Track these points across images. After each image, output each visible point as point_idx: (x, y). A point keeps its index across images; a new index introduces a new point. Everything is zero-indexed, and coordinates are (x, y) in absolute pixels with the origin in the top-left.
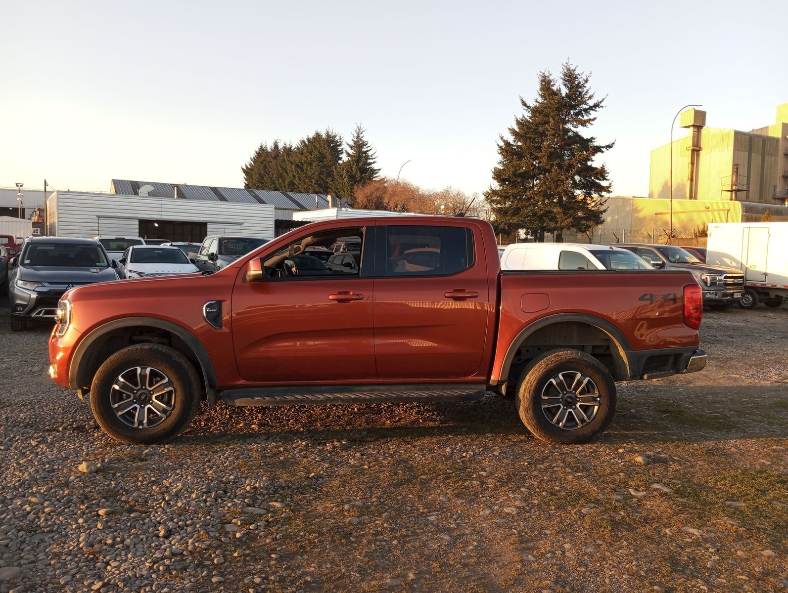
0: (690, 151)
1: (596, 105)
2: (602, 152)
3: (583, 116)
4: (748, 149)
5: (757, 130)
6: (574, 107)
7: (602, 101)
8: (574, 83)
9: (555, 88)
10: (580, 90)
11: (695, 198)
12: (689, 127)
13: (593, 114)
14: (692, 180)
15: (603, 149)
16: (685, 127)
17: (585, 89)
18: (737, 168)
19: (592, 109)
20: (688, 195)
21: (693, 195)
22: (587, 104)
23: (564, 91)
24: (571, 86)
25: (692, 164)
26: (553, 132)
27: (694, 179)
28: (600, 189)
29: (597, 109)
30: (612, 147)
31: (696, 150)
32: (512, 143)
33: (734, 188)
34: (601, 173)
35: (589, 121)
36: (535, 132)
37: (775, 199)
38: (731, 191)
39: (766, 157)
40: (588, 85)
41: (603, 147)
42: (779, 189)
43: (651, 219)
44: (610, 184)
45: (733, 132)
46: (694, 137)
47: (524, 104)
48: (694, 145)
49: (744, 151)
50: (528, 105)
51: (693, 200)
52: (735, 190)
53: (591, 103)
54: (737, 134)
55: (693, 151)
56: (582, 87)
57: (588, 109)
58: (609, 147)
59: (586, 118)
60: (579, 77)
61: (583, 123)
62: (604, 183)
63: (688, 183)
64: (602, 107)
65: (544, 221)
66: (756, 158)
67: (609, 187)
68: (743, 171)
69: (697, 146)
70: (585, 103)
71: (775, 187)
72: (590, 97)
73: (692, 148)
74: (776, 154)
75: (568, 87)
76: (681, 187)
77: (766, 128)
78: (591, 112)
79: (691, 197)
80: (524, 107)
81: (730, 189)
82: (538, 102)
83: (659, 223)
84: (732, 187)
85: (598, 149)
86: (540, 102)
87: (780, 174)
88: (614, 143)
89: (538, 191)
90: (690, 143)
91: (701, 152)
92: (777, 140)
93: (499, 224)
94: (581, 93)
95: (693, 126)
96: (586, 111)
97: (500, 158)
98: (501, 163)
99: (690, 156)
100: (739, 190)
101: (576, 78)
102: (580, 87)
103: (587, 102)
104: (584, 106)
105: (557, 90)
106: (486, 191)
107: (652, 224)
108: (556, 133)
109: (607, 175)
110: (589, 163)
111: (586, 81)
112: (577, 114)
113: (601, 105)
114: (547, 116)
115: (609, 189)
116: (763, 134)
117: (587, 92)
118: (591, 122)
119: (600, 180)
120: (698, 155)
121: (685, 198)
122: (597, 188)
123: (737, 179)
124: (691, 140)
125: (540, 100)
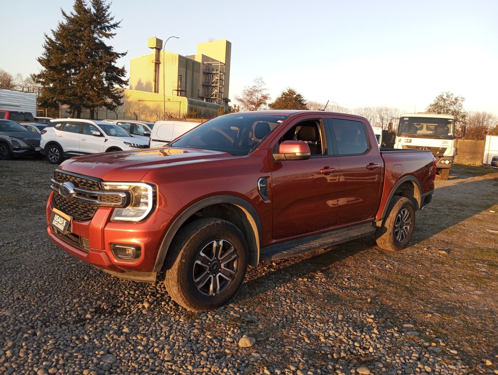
0: (154, 64)
1: (115, 25)
2: (119, 57)
3: (106, 31)
4: (185, 67)
5: (189, 56)
6: (100, 23)
7: (119, 23)
8: (99, 6)
9: (86, 8)
10: (104, 12)
11: (158, 93)
12: (153, 48)
13: (113, 31)
14: (155, 81)
15: (120, 56)
16: (151, 48)
17: (107, 13)
18: (181, 78)
19: (112, 27)
20: (153, 90)
21: (156, 91)
22: (109, 23)
23: (93, 11)
24: (98, 8)
25: (156, 71)
26: (88, 38)
27: (157, 81)
28: (121, 82)
29: (116, 28)
30: (125, 55)
31: (157, 63)
32: (54, 40)
33: (179, 89)
34: (122, 72)
35: (111, 35)
36: (74, 35)
37: (199, 97)
38: (178, 91)
39: (194, 73)
40: (109, 11)
41: (120, 54)
42: (201, 92)
43: (136, 103)
44: (128, 79)
45: (178, 56)
46: (156, 55)
47: (64, 14)
48: (156, 60)
49: (184, 68)
50: (67, 15)
51: (156, 94)
52: (180, 90)
53: (112, 23)
54: (180, 57)
55: (156, 63)
56: (105, 10)
57: (110, 26)
58: (123, 54)
59: (108, 32)
60: (103, 3)
61: (107, 36)
62: (123, 78)
63: (153, 83)
64: (119, 27)
65: (84, 100)
66: (189, 72)
67: (128, 81)
68: (183, 79)
69: (158, 61)
70: (107, 22)
71: (199, 90)
72: (112, 19)
73: (155, 62)
74: (199, 72)
75: (96, 9)
76: (148, 84)
77: (194, 56)
78: (112, 29)
79: (155, 92)
80: (64, 17)
81: (177, 89)
82: (73, 15)
83: (141, 106)
84: (178, 88)
85: (117, 55)
86: (75, 15)
87: (201, 83)
88: (127, 53)
89: (80, 79)
90: (154, 58)
91: (160, 65)
92: (199, 63)
93: (48, 100)
94: (104, 14)
95: (155, 48)
96: (108, 27)
97: (44, 50)
98: (45, 54)
99: (154, 66)
100: (182, 91)
101: (101, 3)
102: (104, 10)
103: (109, 21)
104: (107, 24)
105: (88, 9)
106: (33, 74)
107: (136, 106)
108: (90, 39)
109: (125, 73)
110: (113, 64)
111: (108, 7)
112: (101, 28)
113: (118, 25)
114: (81, 26)
115: (128, 83)
116: (192, 59)
117: (108, 15)
118: (112, 36)
119: (120, 76)
120: (159, 67)
121: (152, 92)
122: (119, 81)
123: (181, 84)
124: (155, 56)
125: (75, 13)
